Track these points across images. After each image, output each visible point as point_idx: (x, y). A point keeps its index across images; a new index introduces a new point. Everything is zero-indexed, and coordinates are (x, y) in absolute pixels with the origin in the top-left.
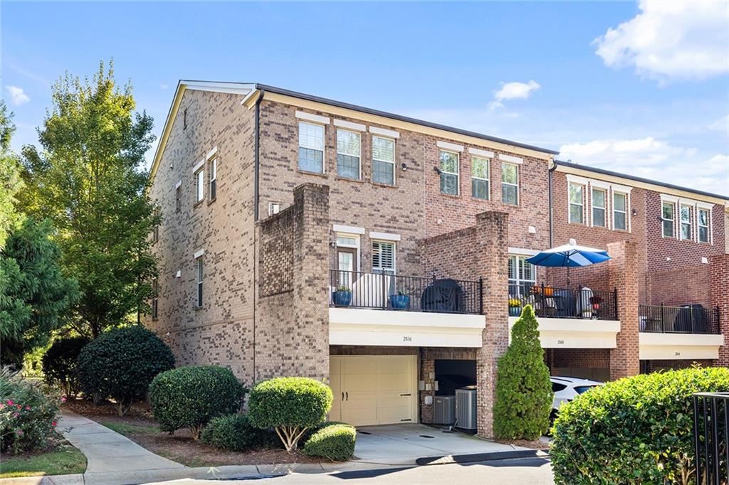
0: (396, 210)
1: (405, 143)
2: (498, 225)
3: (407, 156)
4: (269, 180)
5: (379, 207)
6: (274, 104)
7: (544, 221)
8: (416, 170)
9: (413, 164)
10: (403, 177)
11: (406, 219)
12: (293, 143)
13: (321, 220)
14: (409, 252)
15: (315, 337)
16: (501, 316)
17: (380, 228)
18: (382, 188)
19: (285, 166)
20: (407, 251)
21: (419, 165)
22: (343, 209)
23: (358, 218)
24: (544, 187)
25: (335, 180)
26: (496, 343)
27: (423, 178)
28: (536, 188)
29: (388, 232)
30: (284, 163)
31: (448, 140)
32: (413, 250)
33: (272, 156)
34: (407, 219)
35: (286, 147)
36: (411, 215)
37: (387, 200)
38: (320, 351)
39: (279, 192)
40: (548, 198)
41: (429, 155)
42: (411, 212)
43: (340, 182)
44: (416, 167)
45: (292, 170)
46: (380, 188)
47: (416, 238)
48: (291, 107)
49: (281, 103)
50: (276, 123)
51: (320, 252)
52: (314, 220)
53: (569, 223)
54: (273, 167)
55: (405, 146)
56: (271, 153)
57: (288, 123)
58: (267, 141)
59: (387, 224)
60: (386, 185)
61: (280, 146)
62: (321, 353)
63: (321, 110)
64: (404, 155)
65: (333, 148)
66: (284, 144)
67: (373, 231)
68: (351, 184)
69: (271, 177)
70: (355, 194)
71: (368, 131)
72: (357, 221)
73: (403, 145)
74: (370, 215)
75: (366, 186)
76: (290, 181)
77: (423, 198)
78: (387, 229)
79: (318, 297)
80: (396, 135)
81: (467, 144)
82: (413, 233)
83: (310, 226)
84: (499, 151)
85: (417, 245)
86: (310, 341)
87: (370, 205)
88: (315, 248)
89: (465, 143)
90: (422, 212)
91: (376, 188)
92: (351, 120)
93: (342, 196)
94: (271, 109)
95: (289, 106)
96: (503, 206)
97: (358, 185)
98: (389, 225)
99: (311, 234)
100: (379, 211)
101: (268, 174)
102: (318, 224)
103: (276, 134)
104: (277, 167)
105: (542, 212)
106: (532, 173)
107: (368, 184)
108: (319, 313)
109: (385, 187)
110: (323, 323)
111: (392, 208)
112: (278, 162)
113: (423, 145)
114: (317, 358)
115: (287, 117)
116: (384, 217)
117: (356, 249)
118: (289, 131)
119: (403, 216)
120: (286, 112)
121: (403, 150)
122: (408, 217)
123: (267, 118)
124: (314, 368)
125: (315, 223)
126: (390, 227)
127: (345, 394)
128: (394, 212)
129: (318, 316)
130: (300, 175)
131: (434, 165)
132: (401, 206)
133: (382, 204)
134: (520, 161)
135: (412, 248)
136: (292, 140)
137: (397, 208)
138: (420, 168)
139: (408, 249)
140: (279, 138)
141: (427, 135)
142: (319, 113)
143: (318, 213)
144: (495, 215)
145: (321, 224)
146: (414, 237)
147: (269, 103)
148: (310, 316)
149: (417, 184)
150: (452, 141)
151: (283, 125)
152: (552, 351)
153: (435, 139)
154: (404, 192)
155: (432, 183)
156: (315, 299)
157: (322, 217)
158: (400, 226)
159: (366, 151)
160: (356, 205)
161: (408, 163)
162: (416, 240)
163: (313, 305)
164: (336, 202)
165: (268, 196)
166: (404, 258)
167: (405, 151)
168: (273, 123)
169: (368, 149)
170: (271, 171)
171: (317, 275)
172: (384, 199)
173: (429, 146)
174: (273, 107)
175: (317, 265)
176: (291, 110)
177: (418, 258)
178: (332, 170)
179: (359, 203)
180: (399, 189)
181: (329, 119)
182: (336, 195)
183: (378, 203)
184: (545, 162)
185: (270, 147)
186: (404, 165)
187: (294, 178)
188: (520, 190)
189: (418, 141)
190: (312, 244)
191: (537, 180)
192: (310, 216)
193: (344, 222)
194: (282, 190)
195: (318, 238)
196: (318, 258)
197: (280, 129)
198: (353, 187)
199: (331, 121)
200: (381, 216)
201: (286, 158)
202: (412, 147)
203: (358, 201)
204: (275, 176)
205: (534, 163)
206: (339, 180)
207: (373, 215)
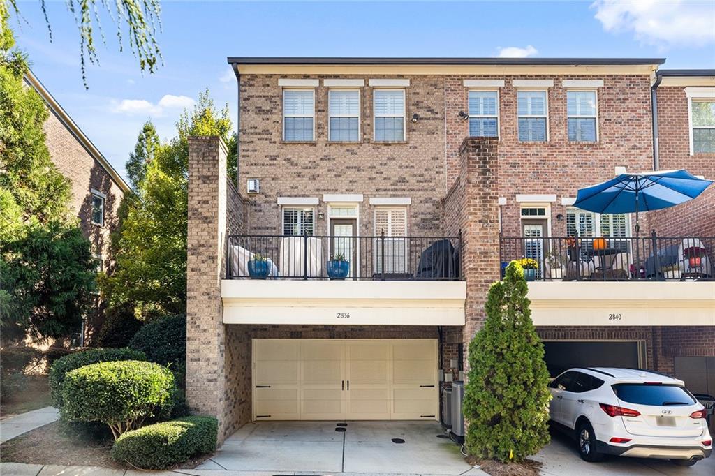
0: (405, 170)
1: (418, 91)
2: (479, 155)
3: (420, 105)
4: (248, 156)
5: (382, 169)
6: (254, 77)
7: (644, 157)
8: (433, 119)
9: (430, 113)
10: (414, 130)
11: (418, 178)
12: (275, 113)
13: (208, 177)
14: (423, 216)
15: (199, 315)
16: (486, 281)
17: (383, 193)
18: (386, 147)
19: (266, 139)
20: (421, 216)
21: (437, 113)
22: (336, 176)
23: (355, 184)
24: (642, 111)
25: (326, 145)
26: (478, 319)
27: (444, 127)
28: (628, 115)
29: (394, 196)
30: (266, 137)
31: (480, 76)
32: (430, 213)
33: (252, 131)
34: (421, 179)
35: (268, 119)
36: (426, 172)
37: (393, 159)
38: (205, 330)
39: (259, 167)
40: (650, 125)
41: (452, 99)
42: (426, 170)
43: (332, 147)
44: (432, 116)
45: (275, 142)
46: (383, 147)
47: (434, 199)
48: (274, 77)
49: (262, 75)
50: (256, 97)
51: (207, 214)
52: (199, 178)
53: (692, 153)
54: (252, 142)
55: (418, 94)
56: (251, 128)
57: (269, 94)
58: (247, 116)
59: (393, 187)
60: (390, 143)
61: (261, 119)
62: (206, 334)
63: (308, 73)
64: (417, 104)
65: (323, 111)
66: (265, 116)
67: (375, 196)
68: (346, 148)
69: (250, 153)
70: (350, 158)
71: (368, 85)
72: (354, 187)
73: (414, 93)
74: (370, 179)
75: (365, 148)
76: (272, 154)
77: (443, 150)
78: (394, 193)
79: (203, 267)
80: (406, 83)
81: (510, 76)
82: (429, 194)
83: (194, 186)
84: (561, 76)
85: (435, 207)
86: (192, 319)
87: (369, 167)
88: (200, 210)
89: (507, 76)
90: (442, 167)
91: (378, 148)
92: (346, 77)
93: (335, 162)
94: (251, 82)
95: (271, 76)
96: (570, 145)
97: (354, 148)
98: (396, 187)
99: (195, 194)
100: (382, 173)
101: (247, 151)
102: (204, 182)
103: (256, 108)
104: (258, 142)
105: (639, 146)
106: (621, 96)
107: (367, 145)
108: (205, 286)
109: (390, 145)
110: (209, 298)
111: (400, 167)
112: (259, 137)
113: (443, 88)
114: (202, 339)
115: (269, 88)
116: (389, 179)
117: (356, 219)
118: (271, 102)
119: (415, 176)
120: (268, 83)
121: (415, 99)
122: (422, 176)
123: (246, 93)
124: (198, 351)
125: (200, 181)
126: (397, 190)
127: (345, 384)
128: (402, 172)
129: (203, 290)
130: (284, 146)
131: (460, 110)
132: (411, 165)
133: (385, 165)
134: (600, 83)
135: (428, 211)
136: (274, 110)
137: (407, 167)
138: (439, 116)
139: (422, 213)
140: (259, 111)
141: (449, 76)
142: (306, 77)
143: (204, 170)
144: (473, 143)
145: (208, 182)
146: (431, 199)
147: (249, 77)
148: (193, 290)
149: (435, 136)
150: (487, 77)
151: (264, 97)
152: (659, 333)
153: (460, 78)
154: (416, 147)
155: (457, 131)
156: (200, 270)
157: (209, 174)
158: (411, 187)
159: (365, 108)
160: (351, 170)
161: (421, 113)
162: (433, 202)
163: (196, 277)
164: (326, 170)
165: (247, 173)
166: (418, 225)
167: (417, 99)
168: (253, 96)
169: (367, 105)
170: (251, 147)
171: (203, 242)
172: (388, 159)
173: (453, 88)
174: (252, 80)
175: (203, 230)
176: (273, 79)
177: (436, 222)
178: (322, 136)
179: (355, 167)
180: (410, 145)
181: (318, 80)
182: (327, 162)
183: (381, 164)
184: (645, 78)
185: (249, 121)
186: (416, 116)
187: (276, 151)
188: (599, 121)
189: (435, 86)
190: (196, 207)
191: (630, 103)
192: (194, 174)
193: (337, 190)
194: (263, 165)
195: (205, 198)
196: (204, 222)
197: (261, 103)
198: (348, 151)
199: (321, 82)
200: (385, 179)
201: (268, 131)
202: (428, 93)
203: (355, 165)
204: (256, 151)
205: (624, 83)
206: (330, 145)
207: (374, 179)
